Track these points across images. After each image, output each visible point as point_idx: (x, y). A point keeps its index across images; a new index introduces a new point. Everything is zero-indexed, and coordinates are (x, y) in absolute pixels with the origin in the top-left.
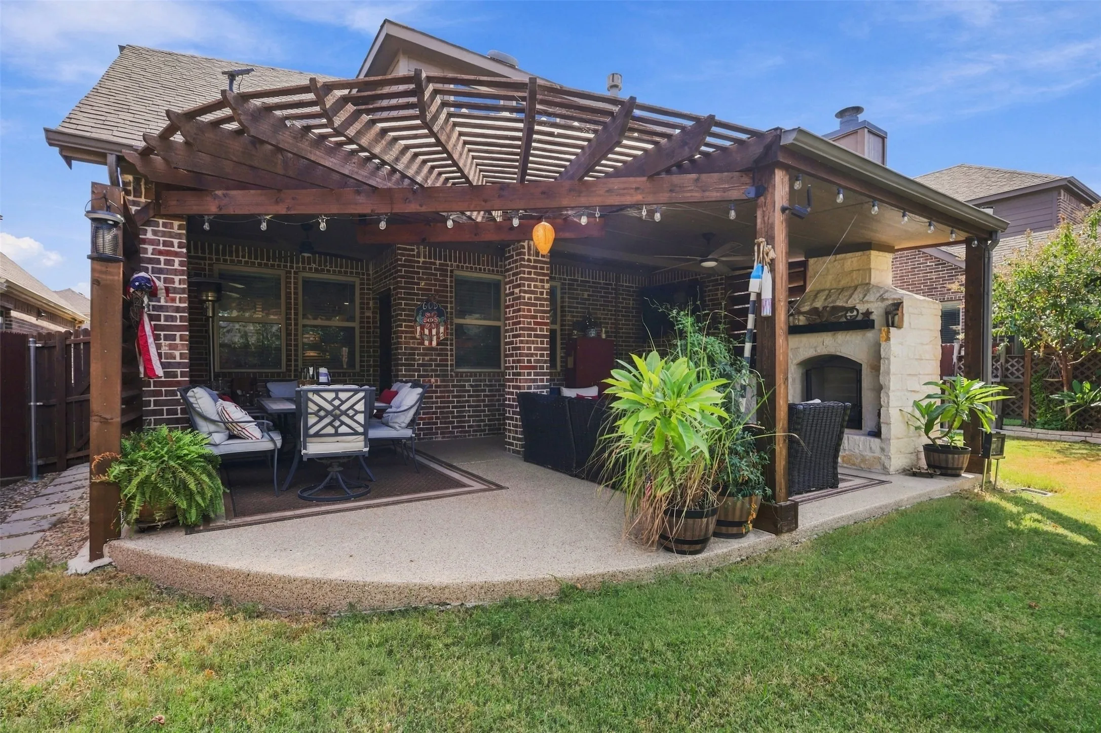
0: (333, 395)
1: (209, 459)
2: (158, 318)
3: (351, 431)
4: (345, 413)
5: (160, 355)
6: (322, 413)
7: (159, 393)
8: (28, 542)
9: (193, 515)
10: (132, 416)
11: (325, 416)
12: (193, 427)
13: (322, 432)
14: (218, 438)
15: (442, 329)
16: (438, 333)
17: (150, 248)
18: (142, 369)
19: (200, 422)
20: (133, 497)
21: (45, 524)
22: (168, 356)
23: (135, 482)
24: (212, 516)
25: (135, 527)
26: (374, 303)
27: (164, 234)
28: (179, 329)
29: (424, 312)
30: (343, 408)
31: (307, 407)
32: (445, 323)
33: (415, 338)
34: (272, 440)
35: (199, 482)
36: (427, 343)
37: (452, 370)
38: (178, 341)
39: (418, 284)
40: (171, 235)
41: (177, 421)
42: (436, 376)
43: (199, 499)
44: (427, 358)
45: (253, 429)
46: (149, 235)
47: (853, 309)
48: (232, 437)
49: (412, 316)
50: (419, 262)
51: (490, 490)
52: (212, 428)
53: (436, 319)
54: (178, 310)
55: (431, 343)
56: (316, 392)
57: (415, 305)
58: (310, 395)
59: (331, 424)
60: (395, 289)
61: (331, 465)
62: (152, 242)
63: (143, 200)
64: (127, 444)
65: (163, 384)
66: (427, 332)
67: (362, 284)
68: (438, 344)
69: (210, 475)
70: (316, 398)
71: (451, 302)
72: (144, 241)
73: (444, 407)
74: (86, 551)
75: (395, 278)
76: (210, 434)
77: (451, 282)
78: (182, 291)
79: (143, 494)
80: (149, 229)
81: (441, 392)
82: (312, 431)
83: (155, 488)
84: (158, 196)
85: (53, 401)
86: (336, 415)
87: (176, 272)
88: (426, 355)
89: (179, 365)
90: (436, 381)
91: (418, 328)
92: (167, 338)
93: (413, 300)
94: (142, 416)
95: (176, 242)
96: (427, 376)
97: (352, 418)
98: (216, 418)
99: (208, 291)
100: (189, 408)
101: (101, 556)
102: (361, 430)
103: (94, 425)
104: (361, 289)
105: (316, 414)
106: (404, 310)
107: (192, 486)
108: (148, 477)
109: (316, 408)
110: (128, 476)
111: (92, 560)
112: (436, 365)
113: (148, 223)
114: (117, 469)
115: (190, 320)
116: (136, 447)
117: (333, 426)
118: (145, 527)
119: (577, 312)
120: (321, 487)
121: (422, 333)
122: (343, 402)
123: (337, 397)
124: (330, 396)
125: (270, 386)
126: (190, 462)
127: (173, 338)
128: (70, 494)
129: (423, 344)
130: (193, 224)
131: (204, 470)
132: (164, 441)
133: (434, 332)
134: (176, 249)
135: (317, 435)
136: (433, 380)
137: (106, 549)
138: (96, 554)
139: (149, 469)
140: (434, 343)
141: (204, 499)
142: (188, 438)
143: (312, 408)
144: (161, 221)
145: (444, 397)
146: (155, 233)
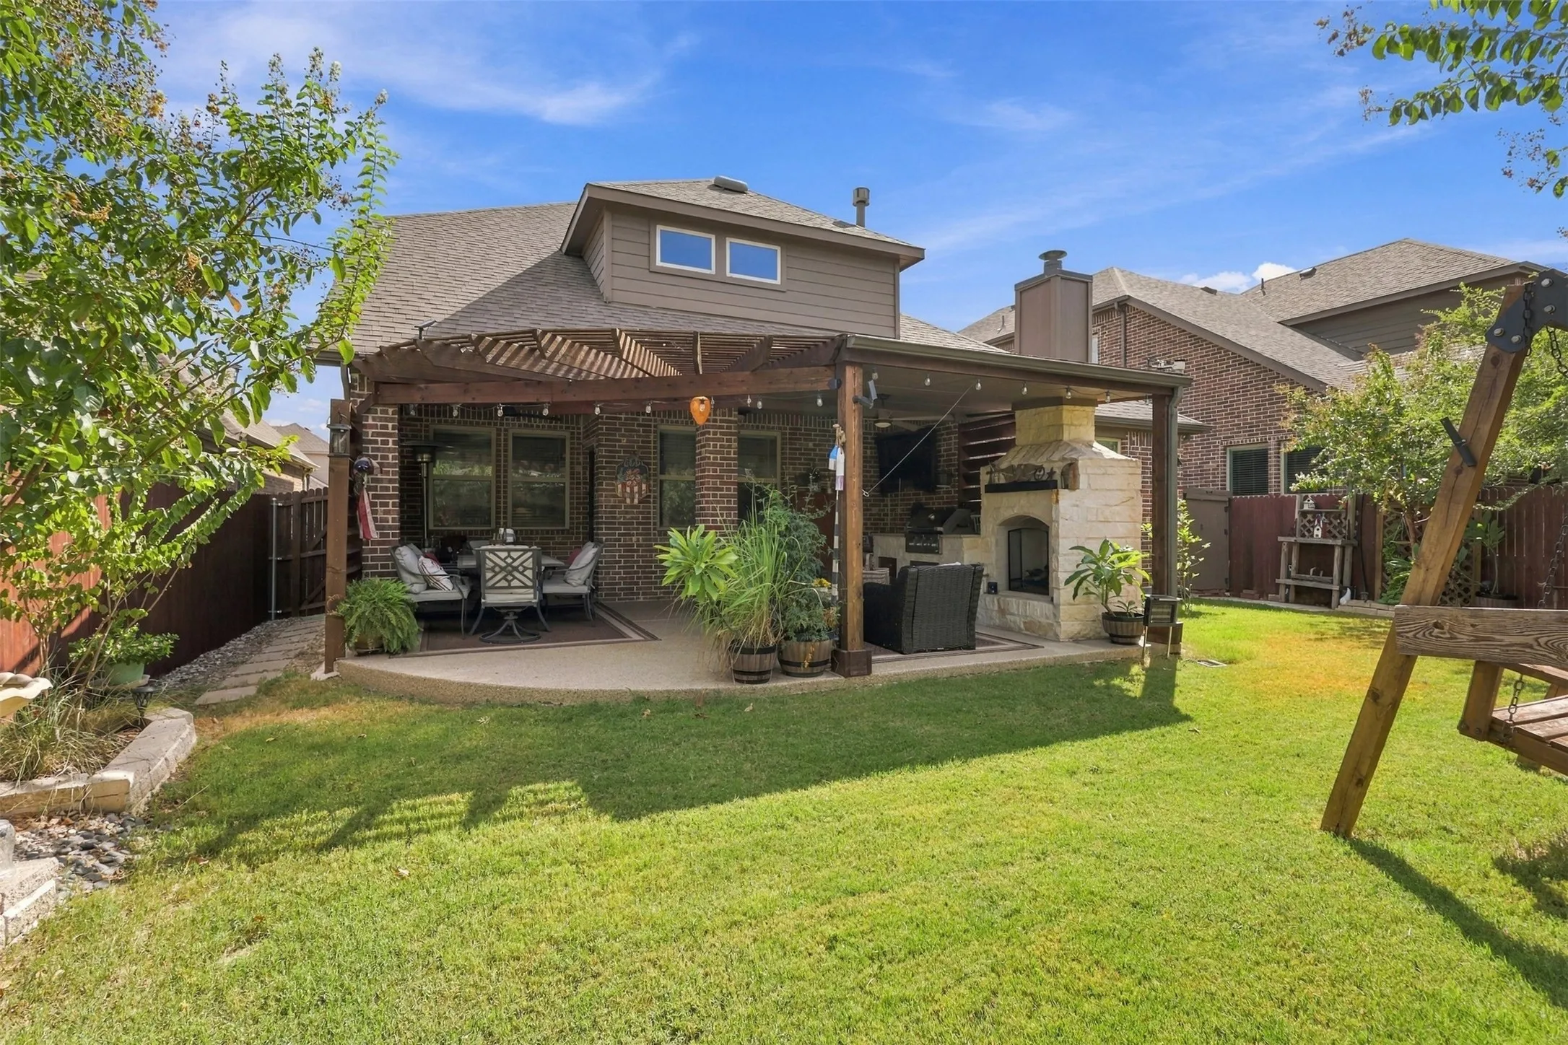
0: (505, 553)
1: (409, 604)
2: (375, 488)
3: (522, 585)
4: (516, 569)
5: (375, 521)
6: (497, 570)
7: (375, 551)
8: (284, 664)
9: (395, 645)
10: (354, 569)
11: (500, 572)
12: (400, 579)
13: (498, 586)
14: (416, 588)
15: (644, 487)
16: (640, 489)
17: (370, 432)
18: (361, 533)
19: (405, 575)
20: (353, 627)
21: (292, 654)
22: (382, 520)
23: (354, 617)
24: (408, 646)
25: (355, 653)
26: (584, 458)
27: (381, 419)
28: (391, 497)
29: (625, 470)
30: (515, 564)
31: (485, 563)
32: (648, 479)
33: (616, 496)
34: (461, 592)
35: (399, 619)
36: (628, 501)
37: (654, 529)
38: (391, 508)
39: (620, 441)
40: (386, 420)
41: (389, 574)
42: (637, 534)
43: (399, 633)
44: (628, 516)
45: (445, 582)
46: (370, 421)
47: (1041, 468)
48: (429, 588)
49: (613, 473)
50: (620, 419)
51: (646, 640)
52: (413, 579)
53: (639, 477)
54: (390, 481)
55: (632, 500)
56: (492, 551)
57: (616, 463)
58: (487, 554)
59: (504, 578)
60: (597, 447)
61: (507, 614)
62: (372, 426)
63: (366, 392)
64: (350, 589)
65: (379, 543)
66: (628, 490)
67: (572, 438)
68: (640, 502)
69: (408, 616)
70: (491, 556)
71: (655, 458)
72: (365, 426)
73: (646, 567)
74: (323, 667)
75: (597, 436)
76: (412, 584)
77: (655, 437)
78: (393, 466)
79: (360, 626)
80: (370, 416)
81: (643, 551)
82: (490, 584)
83: (369, 622)
84: (377, 389)
85: (290, 556)
86: (510, 570)
87: (389, 450)
88: (627, 513)
89: (390, 527)
90: (638, 540)
91: (620, 486)
92: (382, 505)
93: (614, 457)
94: (361, 569)
95: (390, 425)
96: (629, 534)
97: (522, 573)
98: (418, 572)
99: (423, 453)
100: (396, 563)
101: (332, 671)
102: (530, 584)
103: (329, 575)
104: (572, 443)
105: (492, 569)
106: (604, 468)
107: (394, 622)
108: (364, 613)
109: (492, 565)
110: (350, 611)
111: (326, 672)
112: (638, 523)
113: (368, 411)
114: (344, 606)
115: (401, 490)
116: (356, 592)
117: (507, 580)
118: (362, 652)
119: (800, 464)
120: (499, 632)
121: (624, 491)
122: (514, 560)
123: (509, 556)
124: (503, 555)
125: (472, 543)
126: (393, 604)
127: (387, 505)
128: (306, 636)
129: (624, 501)
130: (402, 409)
131: (404, 611)
132: (375, 588)
133: (636, 489)
134: (390, 430)
135: (493, 587)
136: (634, 538)
137: (335, 667)
138: (328, 670)
139: (364, 608)
140: (636, 501)
141: (403, 633)
142: (393, 586)
143: (489, 564)
144: (379, 409)
145: (646, 556)
146: (374, 419)
